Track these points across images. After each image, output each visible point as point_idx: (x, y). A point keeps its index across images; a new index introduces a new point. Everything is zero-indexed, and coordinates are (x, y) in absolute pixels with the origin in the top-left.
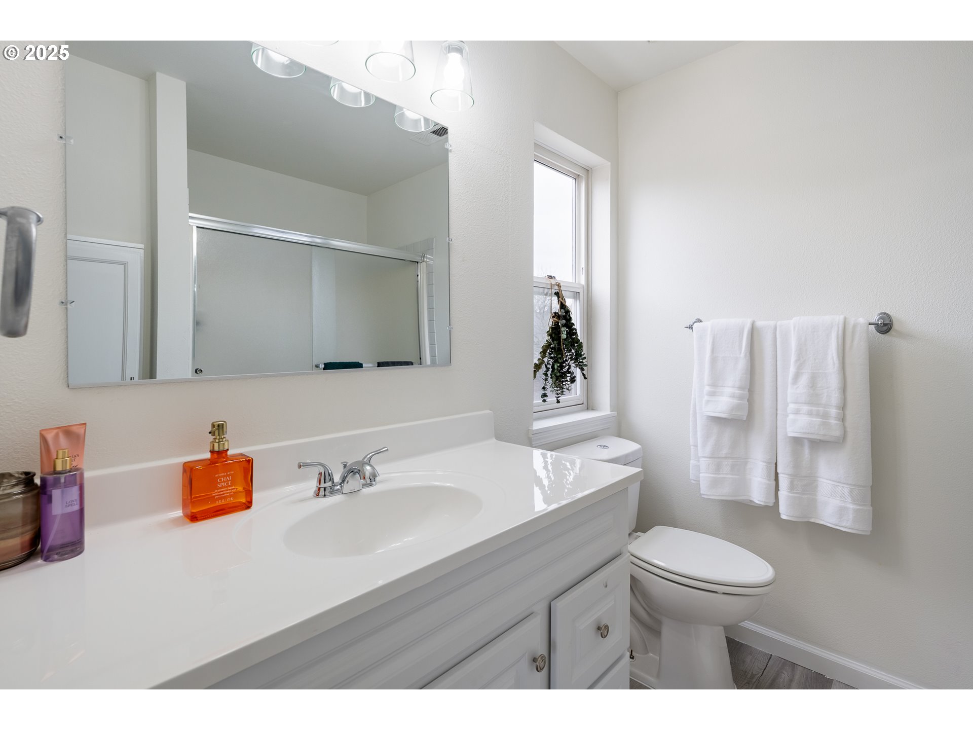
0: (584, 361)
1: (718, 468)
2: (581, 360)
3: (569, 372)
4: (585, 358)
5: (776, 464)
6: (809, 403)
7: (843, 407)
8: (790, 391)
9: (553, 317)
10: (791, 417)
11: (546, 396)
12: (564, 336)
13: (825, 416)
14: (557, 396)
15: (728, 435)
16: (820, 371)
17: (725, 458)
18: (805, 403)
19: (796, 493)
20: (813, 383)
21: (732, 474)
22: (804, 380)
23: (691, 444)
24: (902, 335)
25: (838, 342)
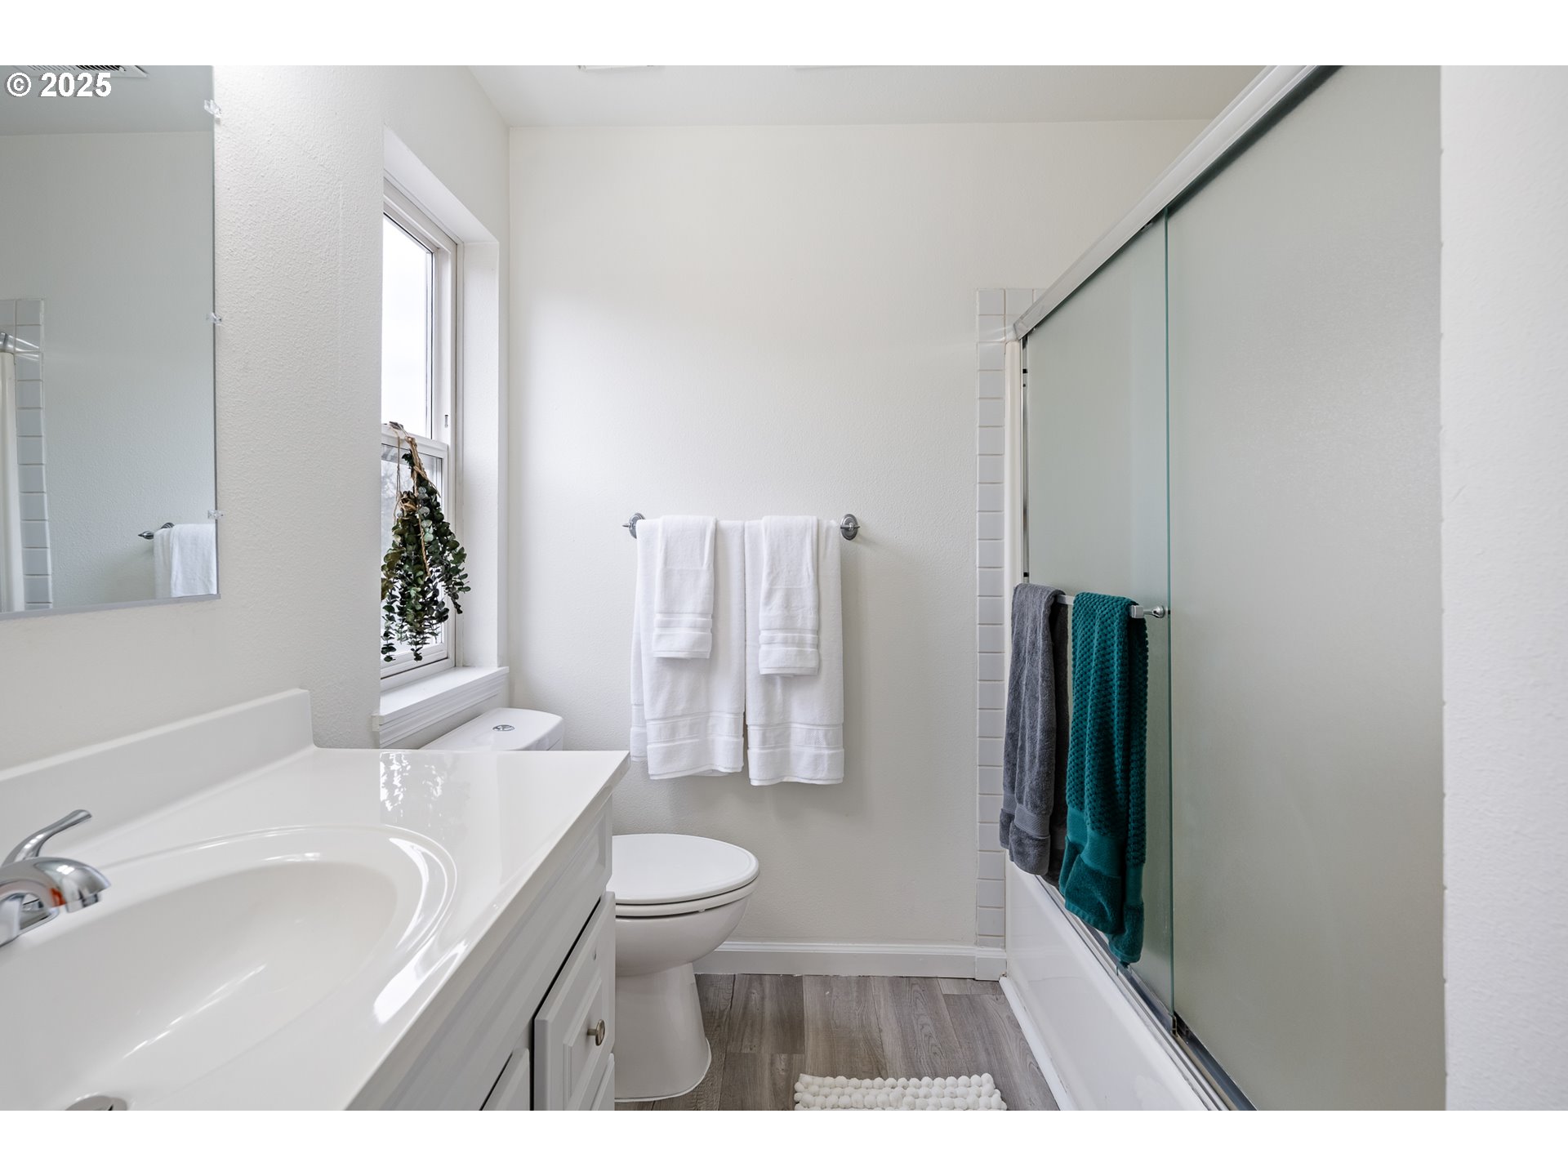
0: (464, 581)
1: (673, 732)
2: (458, 581)
3: (436, 603)
4: (466, 576)
5: (745, 714)
6: (783, 629)
7: (817, 631)
8: (762, 614)
9: (404, 501)
10: (764, 648)
11: (393, 649)
12: (428, 536)
13: (800, 643)
14: (414, 647)
15: (685, 681)
16: (795, 587)
17: (682, 716)
18: (779, 629)
19: (769, 748)
20: (787, 604)
21: (691, 738)
22: (778, 599)
23: (632, 702)
24: (868, 542)
25: (812, 549)
